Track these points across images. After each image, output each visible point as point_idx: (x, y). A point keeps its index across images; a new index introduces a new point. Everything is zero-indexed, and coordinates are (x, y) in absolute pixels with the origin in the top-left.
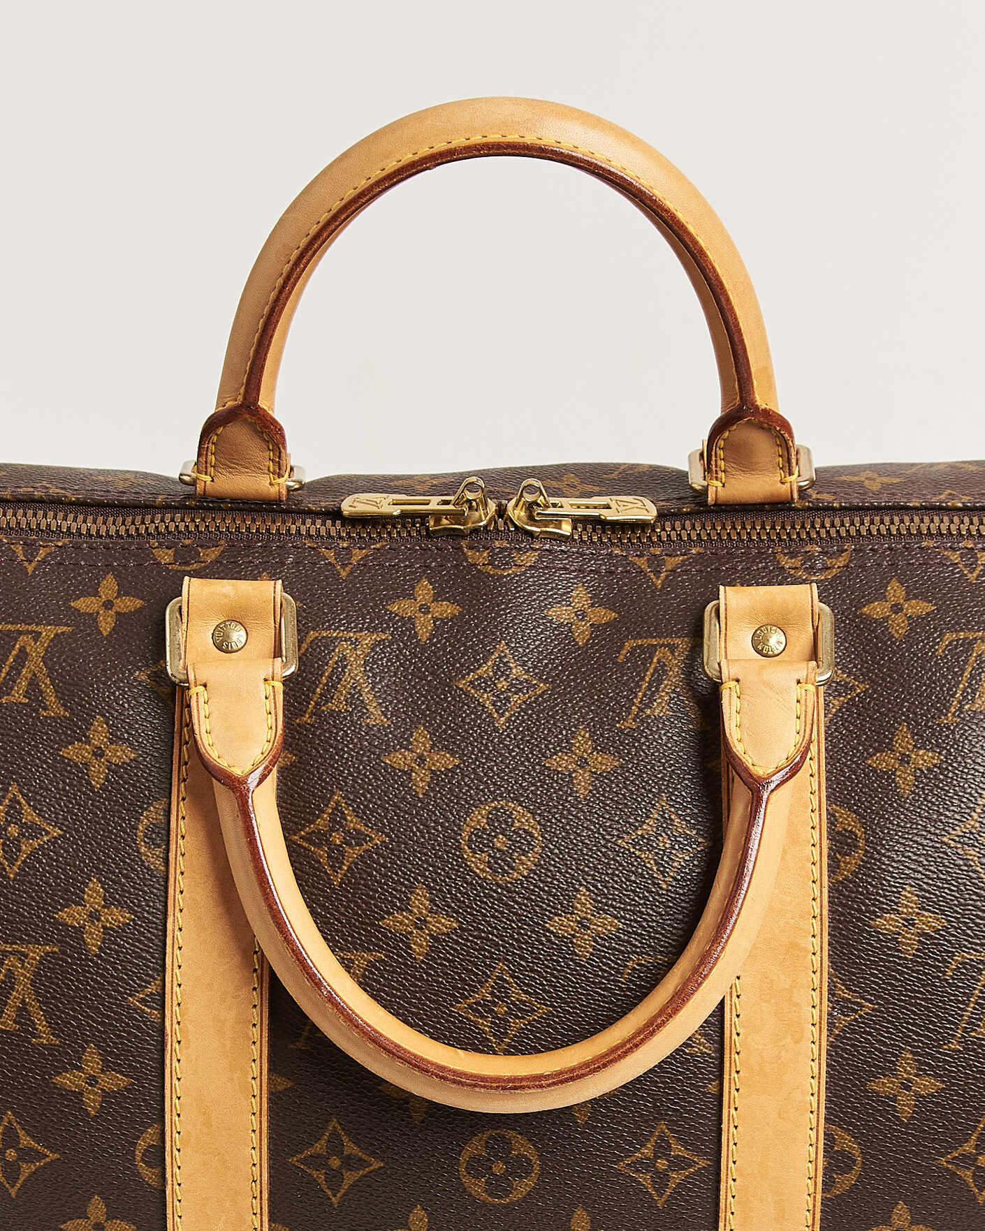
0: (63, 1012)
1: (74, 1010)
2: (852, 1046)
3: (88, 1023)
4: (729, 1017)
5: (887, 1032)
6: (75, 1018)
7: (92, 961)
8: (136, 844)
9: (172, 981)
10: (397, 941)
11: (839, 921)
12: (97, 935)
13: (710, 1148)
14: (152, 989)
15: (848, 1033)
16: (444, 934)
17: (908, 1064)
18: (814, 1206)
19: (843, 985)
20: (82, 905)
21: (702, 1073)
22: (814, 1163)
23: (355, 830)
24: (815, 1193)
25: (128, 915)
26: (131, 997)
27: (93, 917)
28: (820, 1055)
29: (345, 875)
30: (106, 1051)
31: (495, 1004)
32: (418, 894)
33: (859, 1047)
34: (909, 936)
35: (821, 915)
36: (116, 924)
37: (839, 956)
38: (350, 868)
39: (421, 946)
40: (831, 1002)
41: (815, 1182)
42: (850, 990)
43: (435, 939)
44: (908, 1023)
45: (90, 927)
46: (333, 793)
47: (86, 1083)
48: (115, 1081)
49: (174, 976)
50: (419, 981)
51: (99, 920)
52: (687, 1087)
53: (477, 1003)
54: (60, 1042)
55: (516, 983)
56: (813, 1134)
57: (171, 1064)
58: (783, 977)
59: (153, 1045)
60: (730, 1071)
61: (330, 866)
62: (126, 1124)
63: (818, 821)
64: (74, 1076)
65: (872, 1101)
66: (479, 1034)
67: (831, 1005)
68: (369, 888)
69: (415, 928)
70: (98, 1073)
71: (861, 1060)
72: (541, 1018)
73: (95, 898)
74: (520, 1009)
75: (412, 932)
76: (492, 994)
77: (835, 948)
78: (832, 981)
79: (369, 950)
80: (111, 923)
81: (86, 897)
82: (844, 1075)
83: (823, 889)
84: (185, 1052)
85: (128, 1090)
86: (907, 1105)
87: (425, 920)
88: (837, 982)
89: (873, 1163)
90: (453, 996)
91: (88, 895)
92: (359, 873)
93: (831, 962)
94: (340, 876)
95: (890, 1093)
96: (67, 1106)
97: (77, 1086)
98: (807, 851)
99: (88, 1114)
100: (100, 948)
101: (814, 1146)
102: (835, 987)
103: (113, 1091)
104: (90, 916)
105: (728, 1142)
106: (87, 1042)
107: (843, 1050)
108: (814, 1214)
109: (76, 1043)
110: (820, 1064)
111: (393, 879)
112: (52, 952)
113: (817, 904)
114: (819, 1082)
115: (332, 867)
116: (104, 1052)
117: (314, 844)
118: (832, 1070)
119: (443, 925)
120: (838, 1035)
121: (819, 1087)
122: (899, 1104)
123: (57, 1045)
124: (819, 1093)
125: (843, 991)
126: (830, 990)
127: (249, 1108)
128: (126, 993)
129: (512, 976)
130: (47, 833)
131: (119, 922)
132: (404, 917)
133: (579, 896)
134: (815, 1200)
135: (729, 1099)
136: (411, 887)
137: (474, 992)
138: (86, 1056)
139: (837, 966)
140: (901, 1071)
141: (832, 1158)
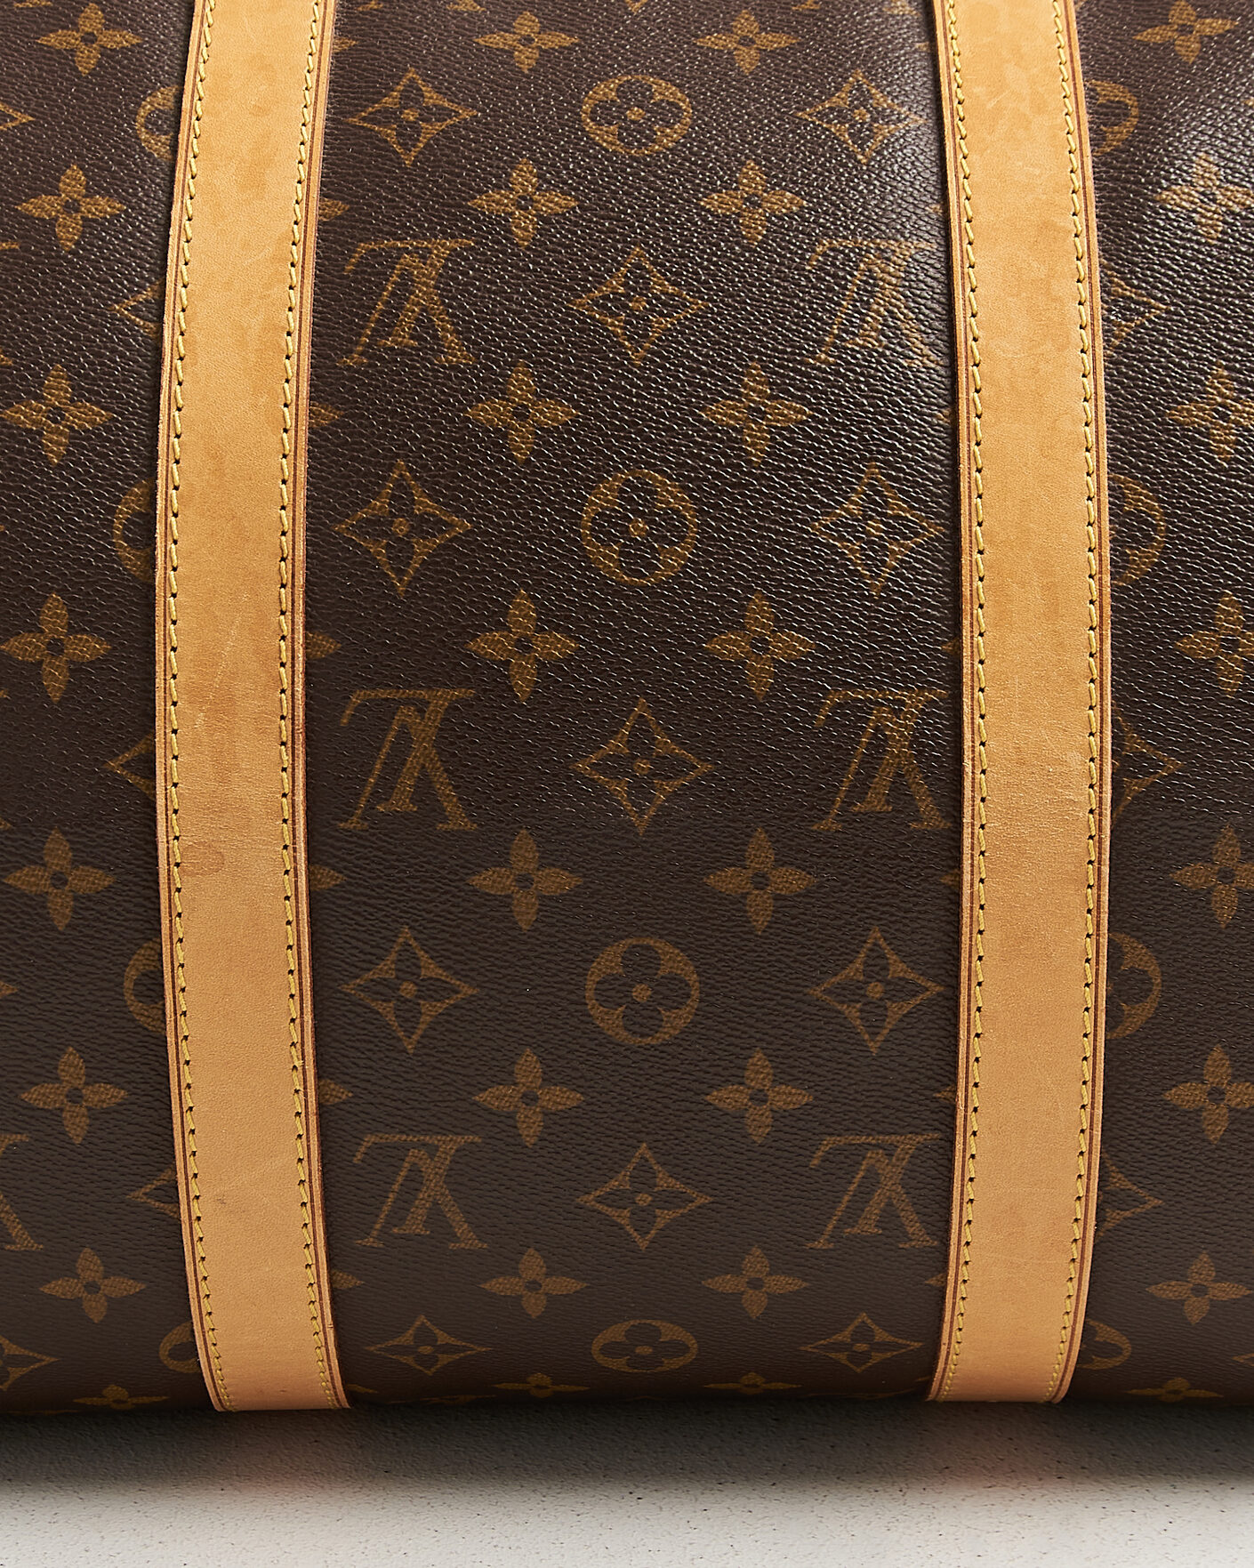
0: (22, 324)
1: (37, 321)
2: (1139, 361)
3: (55, 337)
4: (962, 315)
5: (1191, 341)
6: (38, 331)
7: (64, 258)
8: (134, 129)
9: (176, 280)
10: (492, 224)
11: (1110, 199)
12: (73, 228)
13: (944, 508)
14: (147, 294)
15: (1134, 343)
16: (557, 214)
17: (1222, 383)
18: (1101, 594)
19: (1121, 279)
20: (55, 194)
21: (927, 395)
22: (1096, 526)
23: (435, 106)
24: (1101, 572)
25: (118, 206)
26: (117, 303)
27: (69, 208)
28: (1094, 368)
29: (420, 153)
30: (79, 375)
31: (630, 299)
32: (521, 170)
33: (1151, 361)
34: (1209, 214)
35: (1084, 188)
36: (102, 215)
37: (1113, 242)
38: (427, 145)
39: (526, 229)
40: (1106, 302)
41: (1100, 555)
42: (1133, 286)
43: (546, 220)
44: (1218, 329)
45: (64, 219)
46: (406, 70)
47: (48, 418)
48: (87, 416)
49: (179, 274)
50: (523, 271)
51: (77, 211)
52: (907, 413)
53: (606, 298)
54: (15, 362)
55: (659, 271)
56: (1092, 481)
57: (170, 388)
58: (1035, 264)
59: (145, 368)
60: (967, 389)
61: (399, 144)
62: (103, 479)
63: (1072, 90)
64: (31, 409)
65: (1177, 437)
66: (608, 337)
67: (1106, 306)
68: (454, 165)
69: (517, 209)
70: (65, 404)
71: (1155, 379)
72: (695, 315)
73: (74, 186)
74: (665, 304)
75: (512, 214)
76: (625, 285)
77: (1107, 232)
78: (1106, 275)
79: (453, 237)
80: (94, 214)
81: (61, 185)
82: (1133, 401)
83: (1085, 159)
84: (189, 370)
85: (108, 430)
86: (1227, 442)
87: (531, 199)
88: (1112, 276)
89: (1183, 530)
90: (571, 289)
91: (65, 183)
92: (441, 150)
93: (1103, 250)
94: (413, 153)
95: (1199, 425)
96: (20, 452)
97: (34, 422)
98: (1059, 121)
99: (48, 463)
100: (77, 243)
101: (1095, 499)
102: (1111, 282)
103: (86, 431)
104: (65, 206)
105: (970, 492)
106: (51, 362)
107: (1127, 366)
108: (1101, 607)
109: (37, 364)
110: (1095, 380)
111: (487, 154)
112: (10, 250)
113: (1077, 176)
114: (1096, 406)
115: (403, 145)
116: (74, 375)
117: (379, 123)
118: (1114, 395)
119: (557, 204)
120: (1120, 347)
121: (1096, 413)
122: (1214, 441)
123: (9, 367)
124: (1097, 421)
125: (1121, 286)
126: (1103, 287)
127: (279, 446)
128: (111, 300)
129: (654, 264)
130: (13, 119)
131: (106, 212)
132: (502, 195)
133: (745, 170)
134: (1101, 585)
135: (968, 428)
136: (512, 162)
137: (600, 283)
138: (49, 381)
139: (1111, 255)
140: (1212, 394)
141: (1123, 524)
